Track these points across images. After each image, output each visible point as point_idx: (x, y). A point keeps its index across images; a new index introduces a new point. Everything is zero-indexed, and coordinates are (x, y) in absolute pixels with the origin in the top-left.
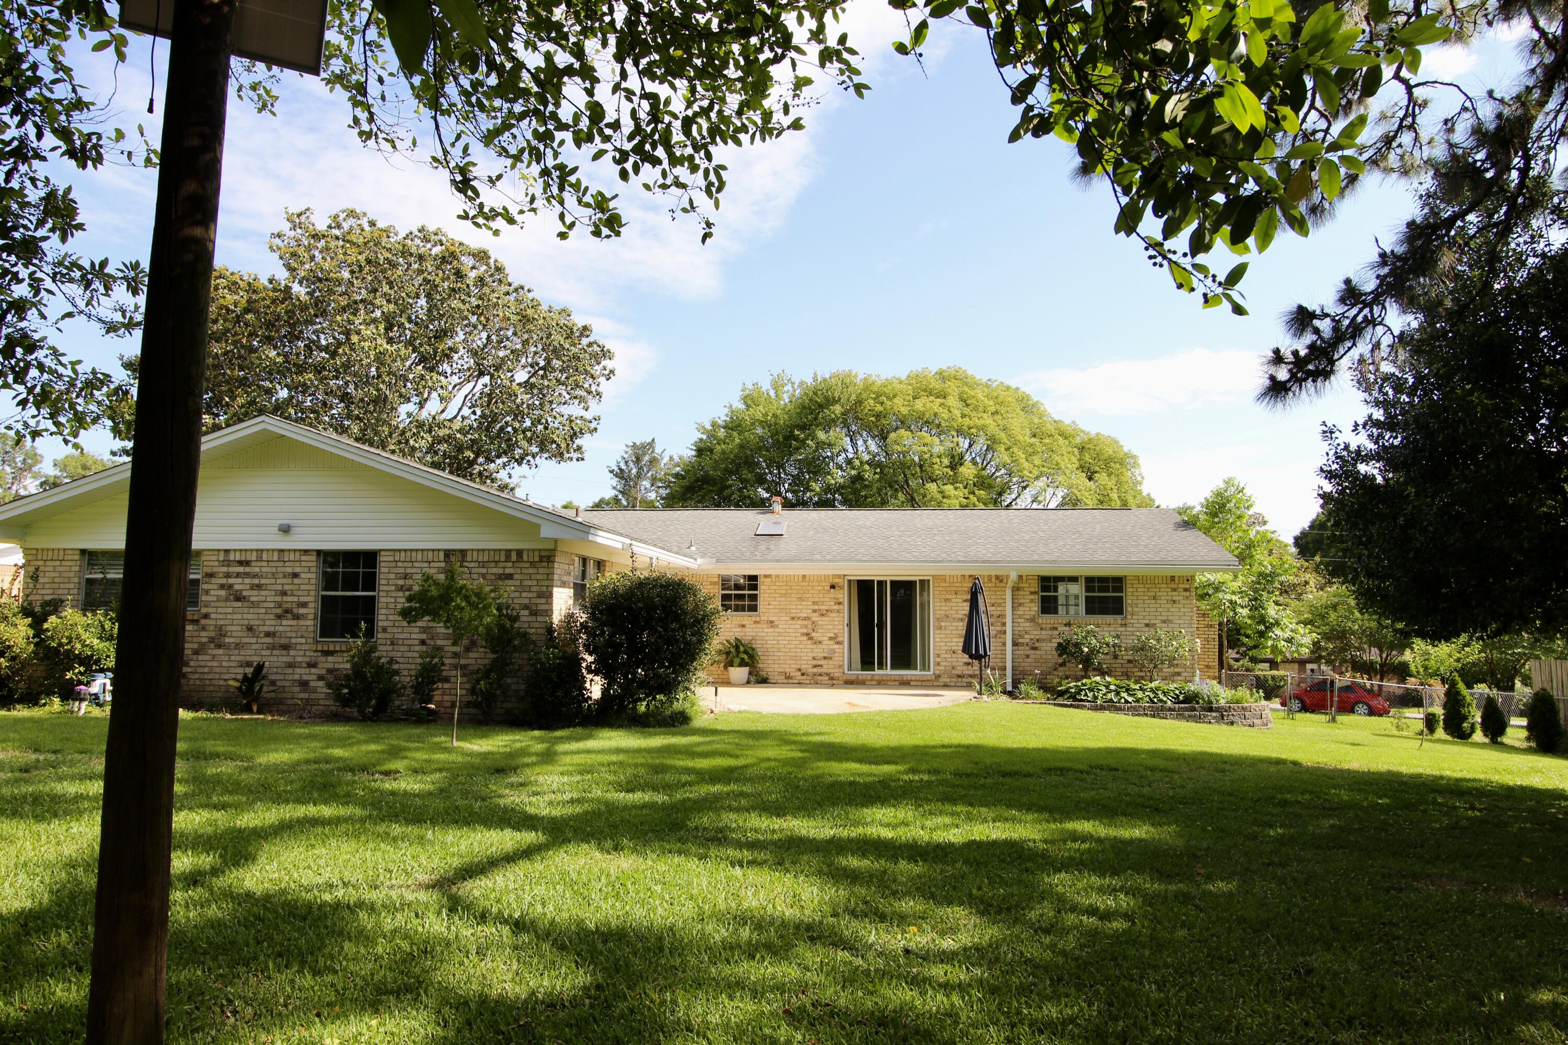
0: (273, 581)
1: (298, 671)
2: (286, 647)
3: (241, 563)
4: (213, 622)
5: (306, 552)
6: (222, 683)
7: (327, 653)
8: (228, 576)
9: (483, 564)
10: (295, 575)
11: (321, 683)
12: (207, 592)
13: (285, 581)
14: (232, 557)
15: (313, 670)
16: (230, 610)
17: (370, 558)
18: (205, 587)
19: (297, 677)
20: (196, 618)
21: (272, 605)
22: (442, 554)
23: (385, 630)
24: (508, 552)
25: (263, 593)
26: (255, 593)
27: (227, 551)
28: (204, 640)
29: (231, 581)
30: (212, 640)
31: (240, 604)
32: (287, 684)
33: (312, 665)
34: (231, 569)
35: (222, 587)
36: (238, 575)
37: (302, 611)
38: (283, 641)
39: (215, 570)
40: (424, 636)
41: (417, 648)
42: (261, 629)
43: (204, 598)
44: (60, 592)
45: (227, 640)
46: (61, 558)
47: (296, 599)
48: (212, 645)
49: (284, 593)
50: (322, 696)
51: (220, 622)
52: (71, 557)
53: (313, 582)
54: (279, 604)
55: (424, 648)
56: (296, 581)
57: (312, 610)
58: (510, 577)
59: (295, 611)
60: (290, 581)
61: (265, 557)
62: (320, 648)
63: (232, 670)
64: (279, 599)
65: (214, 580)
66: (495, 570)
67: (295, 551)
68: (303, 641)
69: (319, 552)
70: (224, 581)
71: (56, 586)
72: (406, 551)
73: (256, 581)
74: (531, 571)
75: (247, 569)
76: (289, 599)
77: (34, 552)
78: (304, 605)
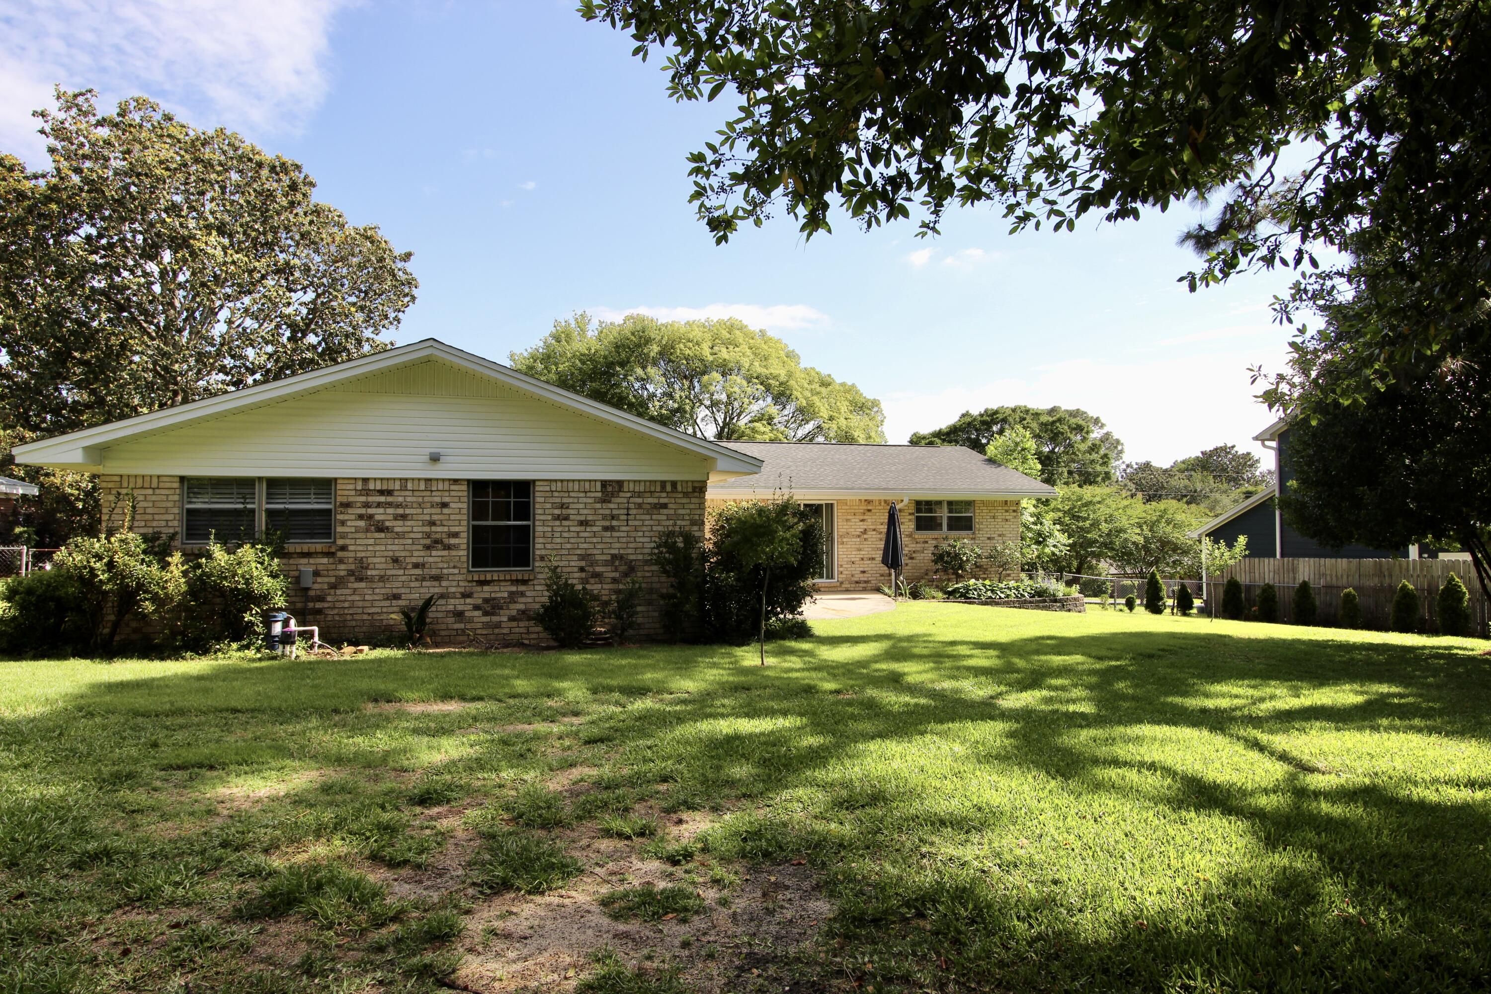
0: (419, 511)
1: (452, 601)
2: (437, 578)
3: (381, 492)
4: (352, 554)
5: (456, 481)
6: (365, 617)
7: (482, 583)
8: (367, 505)
9: (639, 494)
10: (445, 505)
11: (477, 613)
12: (343, 523)
13: (433, 511)
14: (371, 486)
15: (468, 601)
16: (371, 541)
17: (524, 488)
18: (340, 517)
19: (451, 608)
20: (333, 550)
21: (420, 535)
22: (599, 485)
23: (542, 558)
24: (663, 483)
25: (409, 523)
26: (400, 523)
27: (365, 480)
28: (343, 573)
29: (371, 511)
30: (351, 573)
31: (382, 535)
32: (440, 615)
33: (465, 595)
34: (370, 499)
35: (361, 517)
36: (379, 505)
37: (453, 541)
38: (434, 572)
39: (351, 499)
40: (583, 564)
41: (577, 575)
42: (408, 560)
43: (339, 529)
44: (155, 524)
45: (369, 573)
46: (154, 485)
47: (446, 529)
48: (352, 579)
49: (432, 523)
50: (479, 625)
51: (359, 555)
52: (168, 485)
53: (465, 511)
54: (428, 535)
55: (583, 575)
56: (445, 511)
57: (463, 540)
58: (665, 506)
59: (446, 541)
60: (438, 511)
61: (410, 486)
62: (476, 578)
63: (377, 604)
64: (427, 529)
65: (350, 511)
66: (650, 500)
67: (443, 480)
68: (456, 571)
69: (469, 481)
70: (363, 511)
71: (150, 517)
72: (562, 481)
73: (400, 511)
74: (685, 501)
75: (390, 499)
76: (439, 529)
77: (118, 479)
78: (456, 535)
